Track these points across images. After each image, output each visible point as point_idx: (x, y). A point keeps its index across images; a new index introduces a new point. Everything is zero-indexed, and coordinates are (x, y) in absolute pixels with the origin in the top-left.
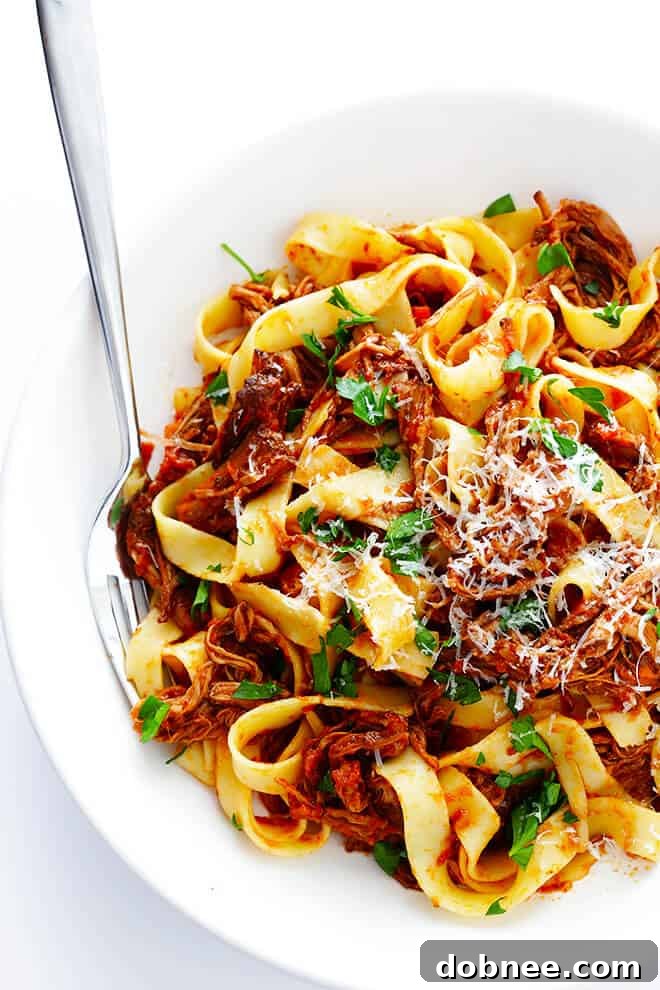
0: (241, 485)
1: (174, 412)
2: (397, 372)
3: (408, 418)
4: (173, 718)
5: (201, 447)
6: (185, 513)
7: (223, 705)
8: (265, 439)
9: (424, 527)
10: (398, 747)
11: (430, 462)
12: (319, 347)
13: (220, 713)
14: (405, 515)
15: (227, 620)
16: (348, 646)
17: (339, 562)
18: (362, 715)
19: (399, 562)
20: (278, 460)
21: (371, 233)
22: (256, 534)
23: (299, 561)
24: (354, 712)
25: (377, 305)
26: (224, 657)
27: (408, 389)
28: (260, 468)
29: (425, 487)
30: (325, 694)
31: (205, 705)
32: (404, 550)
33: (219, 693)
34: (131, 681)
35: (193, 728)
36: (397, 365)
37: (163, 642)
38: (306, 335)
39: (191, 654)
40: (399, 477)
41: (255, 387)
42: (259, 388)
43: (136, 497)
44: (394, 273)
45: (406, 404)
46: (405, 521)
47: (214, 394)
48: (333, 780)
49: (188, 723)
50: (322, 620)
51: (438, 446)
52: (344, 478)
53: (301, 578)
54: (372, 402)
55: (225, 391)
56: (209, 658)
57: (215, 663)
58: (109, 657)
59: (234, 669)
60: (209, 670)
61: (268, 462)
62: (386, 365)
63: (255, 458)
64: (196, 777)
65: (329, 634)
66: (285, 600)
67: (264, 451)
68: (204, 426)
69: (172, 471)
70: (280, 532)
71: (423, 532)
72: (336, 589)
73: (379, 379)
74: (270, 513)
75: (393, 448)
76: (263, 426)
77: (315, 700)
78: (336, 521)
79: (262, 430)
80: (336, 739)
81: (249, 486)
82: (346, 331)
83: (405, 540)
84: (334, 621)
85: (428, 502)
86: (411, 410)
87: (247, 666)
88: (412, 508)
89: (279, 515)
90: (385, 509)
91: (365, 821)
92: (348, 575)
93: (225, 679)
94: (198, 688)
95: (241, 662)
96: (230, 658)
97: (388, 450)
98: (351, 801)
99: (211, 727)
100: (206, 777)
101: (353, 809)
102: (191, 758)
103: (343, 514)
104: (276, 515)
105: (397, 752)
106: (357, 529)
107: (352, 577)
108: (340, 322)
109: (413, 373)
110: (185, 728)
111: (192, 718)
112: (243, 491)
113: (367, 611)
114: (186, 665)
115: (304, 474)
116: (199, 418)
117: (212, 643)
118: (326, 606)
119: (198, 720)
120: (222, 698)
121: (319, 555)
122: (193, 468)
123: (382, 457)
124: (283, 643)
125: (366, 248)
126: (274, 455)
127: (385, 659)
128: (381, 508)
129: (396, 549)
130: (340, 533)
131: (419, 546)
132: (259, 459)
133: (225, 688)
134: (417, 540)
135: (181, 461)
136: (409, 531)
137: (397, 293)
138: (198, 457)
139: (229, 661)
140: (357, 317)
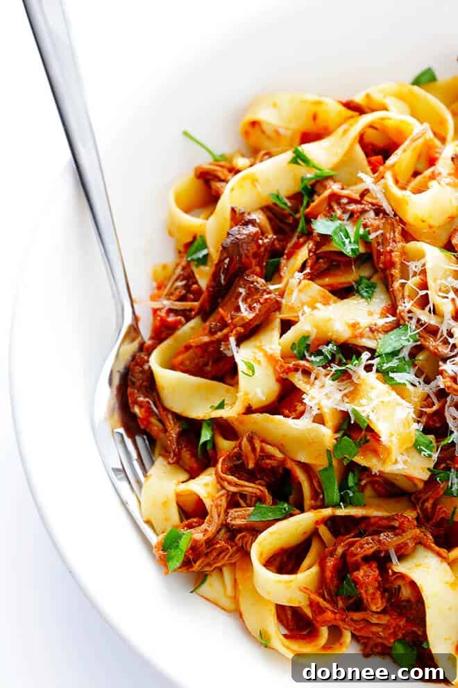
0: (235, 326)
1: (155, 284)
2: (364, 212)
3: (381, 248)
4: (195, 546)
5: (188, 305)
6: (182, 363)
7: (240, 529)
8: (252, 283)
9: (411, 340)
10: (411, 545)
11: (409, 282)
12: (286, 204)
13: (237, 539)
14: (391, 333)
15: (236, 450)
16: (353, 457)
17: (337, 381)
18: (372, 520)
19: (391, 375)
20: (266, 299)
21: (319, 103)
22: (256, 367)
23: (298, 386)
24: (365, 519)
25: (335, 160)
26: (236, 485)
27: (377, 222)
28: (251, 308)
29: (406, 305)
30: (337, 506)
31: (223, 531)
32: (394, 363)
33: (235, 518)
34: (148, 522)
35: (215, 554)
36: (362, 206)
37: (175, 481)
38: (273, 194)
39: (204, 486)
40: (379, 301)
41: (238, 236)
42: (242, 237)
43: (134, 358)
44: (345, 132)
45: (377, 237)
46: (392, 337)
47: (195, 257)
48: (354, 581)
49: (209, 550)
50: (327, 434)
51: (413, 266)
52: (330, 307)
53: (304, 399)
54: (347, 236)
55: (205, 252)
56: (223, 488)
57: (228, 491)
58: (124, 504)
59: (246, 495)
60: (224, 499)
61: (258, 301)
62: (353, 207)
63: (245, 300)
64: (217, 604)
65: (335, 447)
66: (290, 422)
67: (253, 292)
68: (187, 287)
69: (164, 329)
70: (277, 361)
71: (411, 344)
72: (337, 405)
73: (348, 220)
74: (264, 347)
75: (369, 279)
76: (247, 272)
77: (327, 512)
78: (327, 345)
79: (248, 275)
80: (351, 544)
81: (242, 326)
82: (309, 187)
83: (394, 354)
84: (338, 435)
85: (411, 318)
86: (384, 240)
87: (258, 491)
88: (397, 325)
89: (273, 347)
90: (372, 331)
91: (385, 620)
92: (346, 391)
93: (238, 505)
94: (215, 516)
95: (251, 488)
96: (242, 486)
97: (365, 281)
98: (372, 599)
99: (231, 551)
100: (227, 603)
101: (374, 608)
102: (212, 586)
103: (334, 337)
104: (271, 349)
105: (409, 550)
106: (349, 350)
107: (351, 393)
108: (303, 180)
109: (379, 211)
110: (207, 555)
111: (213, 545)
112: (237, 331)
113: (373, 417)
114: (202, 497)
115: (291, 309)
116: (182, 281)
117: (223, 473)
118: (331, 421)
119: (218, 546)
120: (239, 522)
121: (316, 378)
122: (183, 325)
123: (360, 288)
124: (290, 464)
125: (315, 117)
126: (262, 295)
127: (394, 460)
128: (368, 329)
129: (387, 363)
130: (333, 355)
131: (407, 359)
132: (249, 300)
133: (239, 513)
134: (405, 353)
135: (171, 318)
136: (397, 346)
137: (351, 147)
138: (187, 315)
139: (241, 489)
140: (318, 172)
